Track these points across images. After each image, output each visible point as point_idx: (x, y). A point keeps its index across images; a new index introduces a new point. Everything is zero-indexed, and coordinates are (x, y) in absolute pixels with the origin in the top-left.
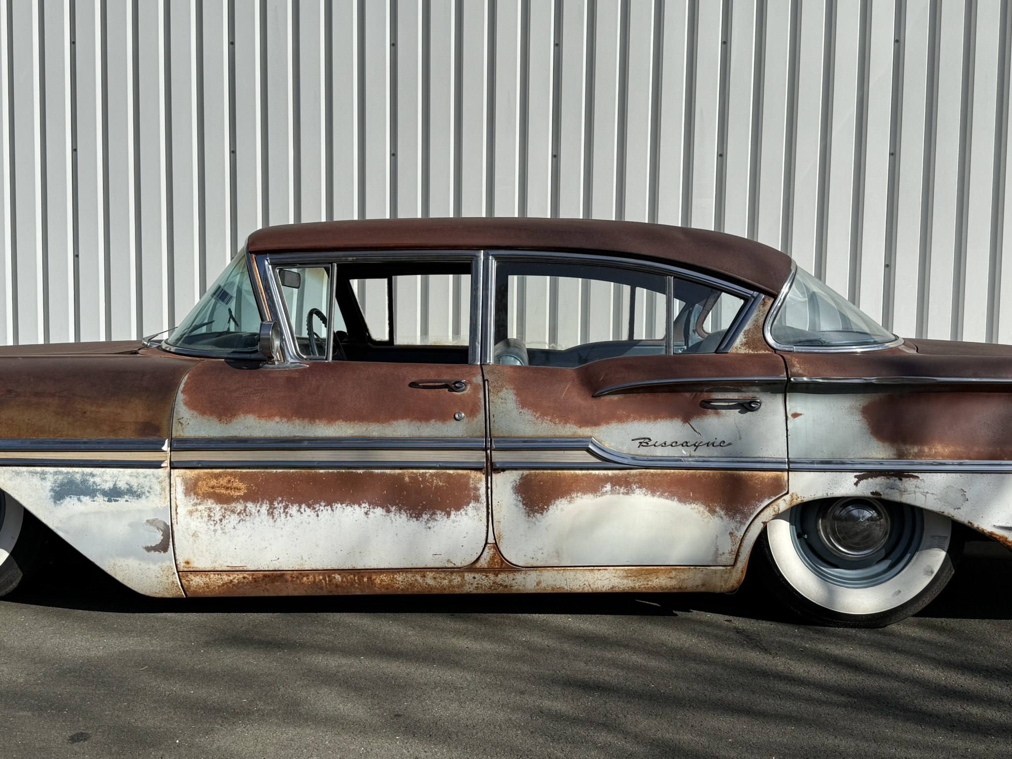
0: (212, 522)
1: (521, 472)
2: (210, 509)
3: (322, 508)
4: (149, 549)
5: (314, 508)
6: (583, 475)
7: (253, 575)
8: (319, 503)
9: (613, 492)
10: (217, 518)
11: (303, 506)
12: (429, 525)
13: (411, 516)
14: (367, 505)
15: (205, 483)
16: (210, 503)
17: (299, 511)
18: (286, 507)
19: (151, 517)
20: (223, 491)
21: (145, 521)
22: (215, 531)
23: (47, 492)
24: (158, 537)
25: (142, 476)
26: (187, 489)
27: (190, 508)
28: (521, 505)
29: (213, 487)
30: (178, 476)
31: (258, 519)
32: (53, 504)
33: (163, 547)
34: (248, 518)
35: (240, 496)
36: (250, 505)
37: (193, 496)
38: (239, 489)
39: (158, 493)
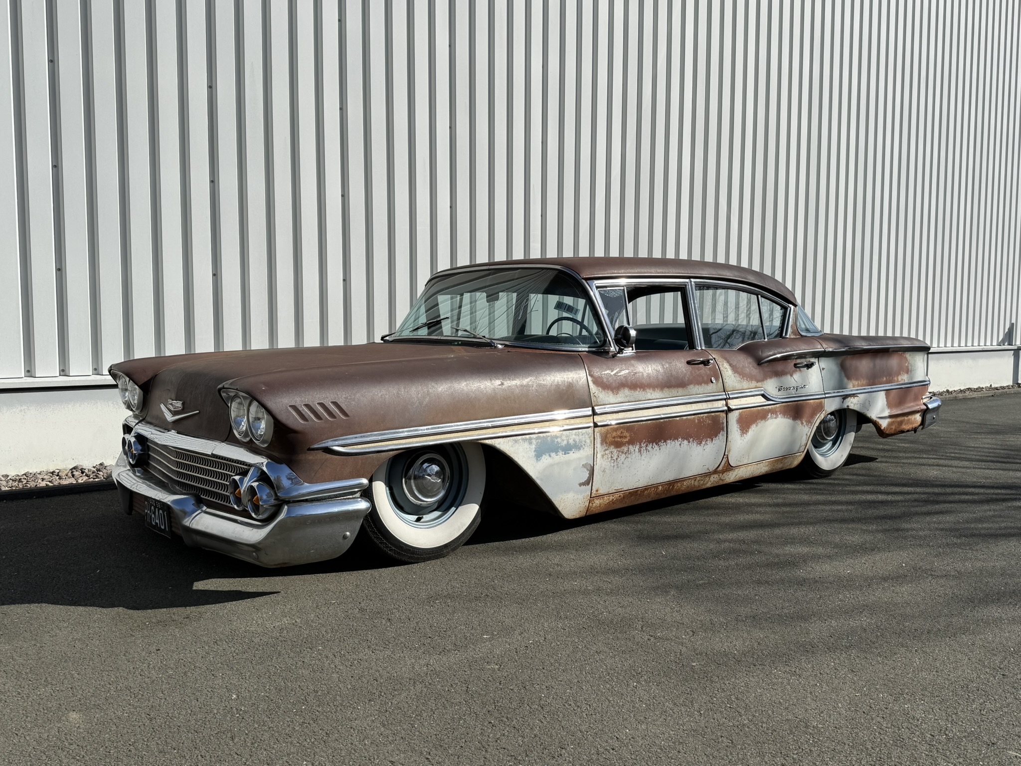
0: (613, 461)
1: (739, 411)
2: (611, 452)
3: (662, 444)
4: (581, 485)
5: (659, 445)
6: (761, 409)
7: (624, 493)
8: (661, 441)
9: (771, 418)
10: (615, 458)
11: (654, 444)
12: (704, 448)
13: (698, 444)
14: (680, 439)
15: (610, 435)
16: (612, 448)
17: (652, 447)
18: (647, 446)
19: (584, 463)
20: (619, 440)
21: (581, 465)
22: (614, 466)
23: (533, 453)
24: (586, 475)
25: (581, 434)
26: (602, 441)
27: (602, 453)
28: (739, 431)
29: (614, 438)
30: (598, 432)
31: (634, 456)
32: (536, 461)
33: (587, 483)
34: (629, 456)
35: (626, 441)
36: (631, 447)
37: (605, 445)
38: (626, 437)
39: (588, 445)
